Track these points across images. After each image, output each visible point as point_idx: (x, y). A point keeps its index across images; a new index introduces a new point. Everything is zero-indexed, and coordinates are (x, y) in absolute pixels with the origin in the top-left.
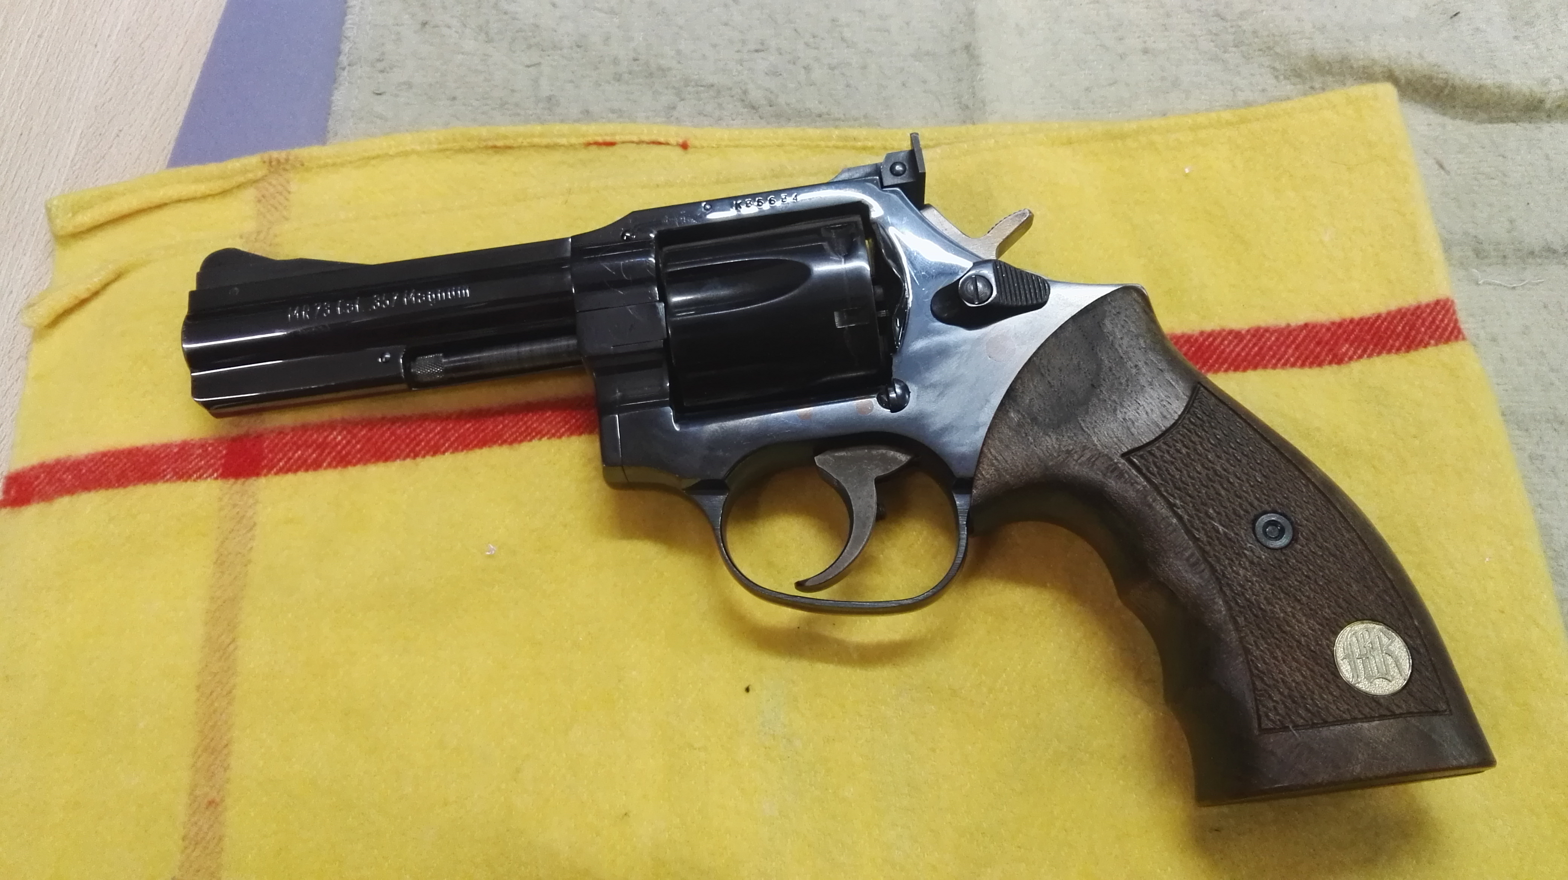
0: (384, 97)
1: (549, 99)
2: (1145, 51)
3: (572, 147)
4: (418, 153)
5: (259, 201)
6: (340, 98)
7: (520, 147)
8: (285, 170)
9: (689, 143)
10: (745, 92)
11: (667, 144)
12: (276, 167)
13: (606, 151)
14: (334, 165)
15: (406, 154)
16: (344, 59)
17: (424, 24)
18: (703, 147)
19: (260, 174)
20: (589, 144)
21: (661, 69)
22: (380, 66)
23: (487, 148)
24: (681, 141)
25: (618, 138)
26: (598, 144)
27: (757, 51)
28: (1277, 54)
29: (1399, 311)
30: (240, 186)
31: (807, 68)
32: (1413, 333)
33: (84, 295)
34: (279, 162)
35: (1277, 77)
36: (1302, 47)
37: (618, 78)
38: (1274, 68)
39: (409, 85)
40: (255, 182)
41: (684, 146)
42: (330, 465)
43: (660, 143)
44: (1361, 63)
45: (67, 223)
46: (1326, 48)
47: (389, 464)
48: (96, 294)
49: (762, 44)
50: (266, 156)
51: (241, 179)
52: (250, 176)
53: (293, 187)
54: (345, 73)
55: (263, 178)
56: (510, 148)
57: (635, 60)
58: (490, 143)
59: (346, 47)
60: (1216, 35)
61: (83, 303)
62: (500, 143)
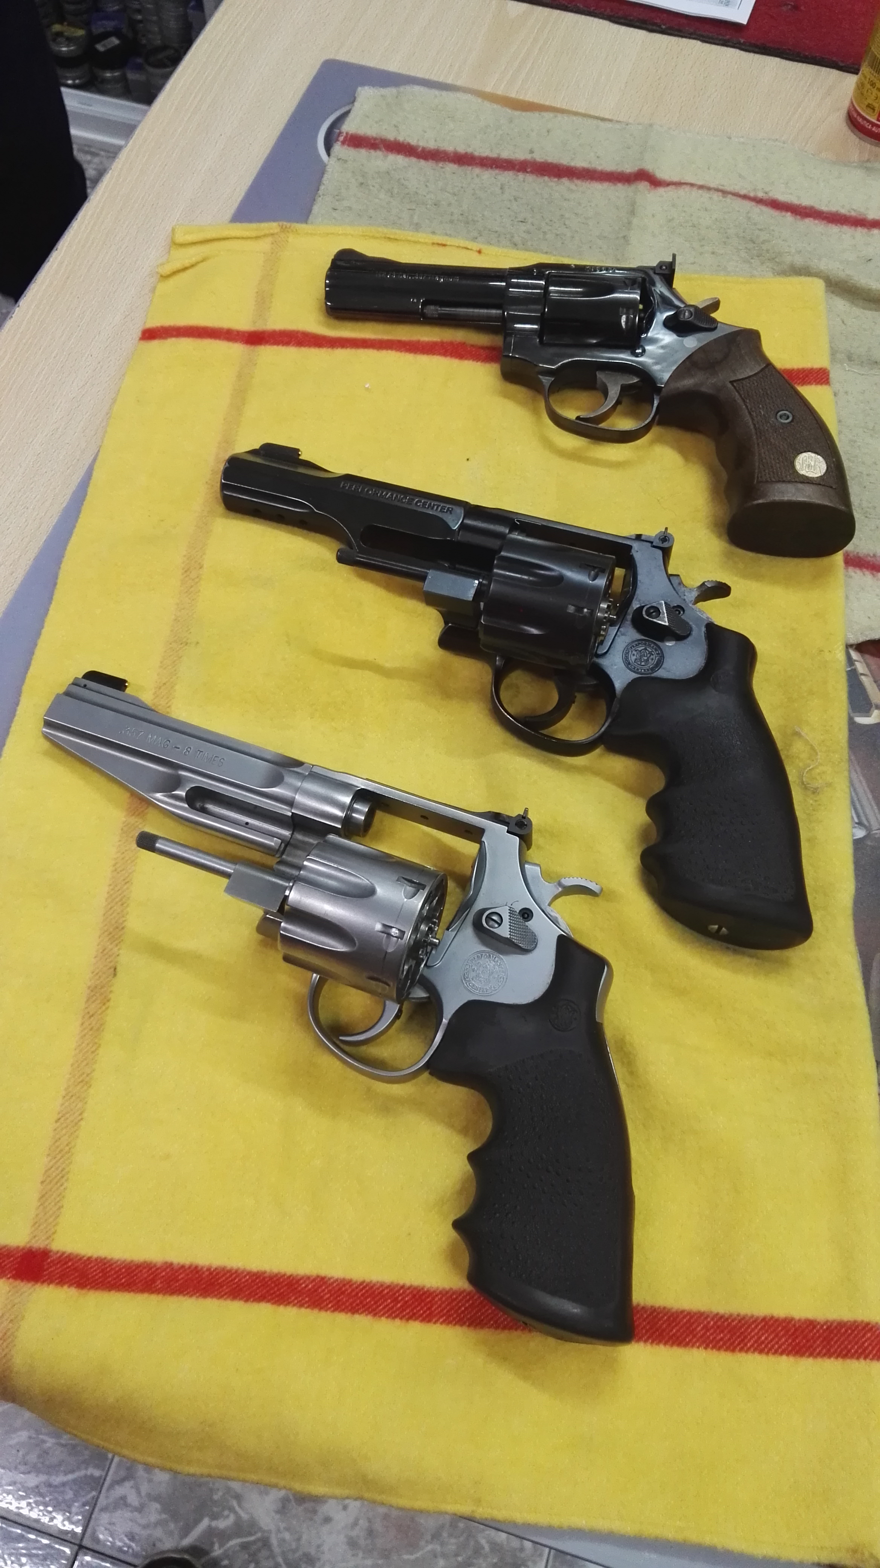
0: (337, 211)
1: (417, 224)
2: (713, 253)
3: (426, 243)
4: (352, 235)
5: (273, 243)
6: (316, 209)
7: (401, 240)
8: (288, 231)
9: (482, 251)
10: (512, 237)
11: (471, 250)
12: (283, 230)
13: (441, 249)
14: (311, 234)
15: (346, 235)
16: (320, 192)
17: (362, 184)
18: (488, 254)
19: (276, 231)
20: (433, 244)
21: (473, 220)
22: (337, 197)
23: (385, 238)
24: (478, 249)
25: (448, 243)
26: (438, 244)
27: (521, 222)
28: (776, 262)
29: (803, 369)
30: (265, 236)
31: (545, 233)
32: (807, 379)
33: (187, 265)
34: (286, 227)
35: (773, 273)
36: (788, 259)
37: (452, 222)
38: (774, 269)
39: (350, 208)
40: (272, 234)
41: (479, 252)
42: (293, 345)
43: (468, 249)
44: (815, 271)
45: (180, 238)
46: (799, 261)
47: (321, 349)
48: (192, 266)
49: (525, 219)
50: (281, 223)
51: (267, 232)
52: (272, 231)
53: (290, 240)
54: (320, 199)
55: (277, 234)
56: (396, 240)
57: (462, 215)
58: (387, 236)
59: (322, 187)
60: (749, 250)
61: (185, 269)
62: (392, 237)
